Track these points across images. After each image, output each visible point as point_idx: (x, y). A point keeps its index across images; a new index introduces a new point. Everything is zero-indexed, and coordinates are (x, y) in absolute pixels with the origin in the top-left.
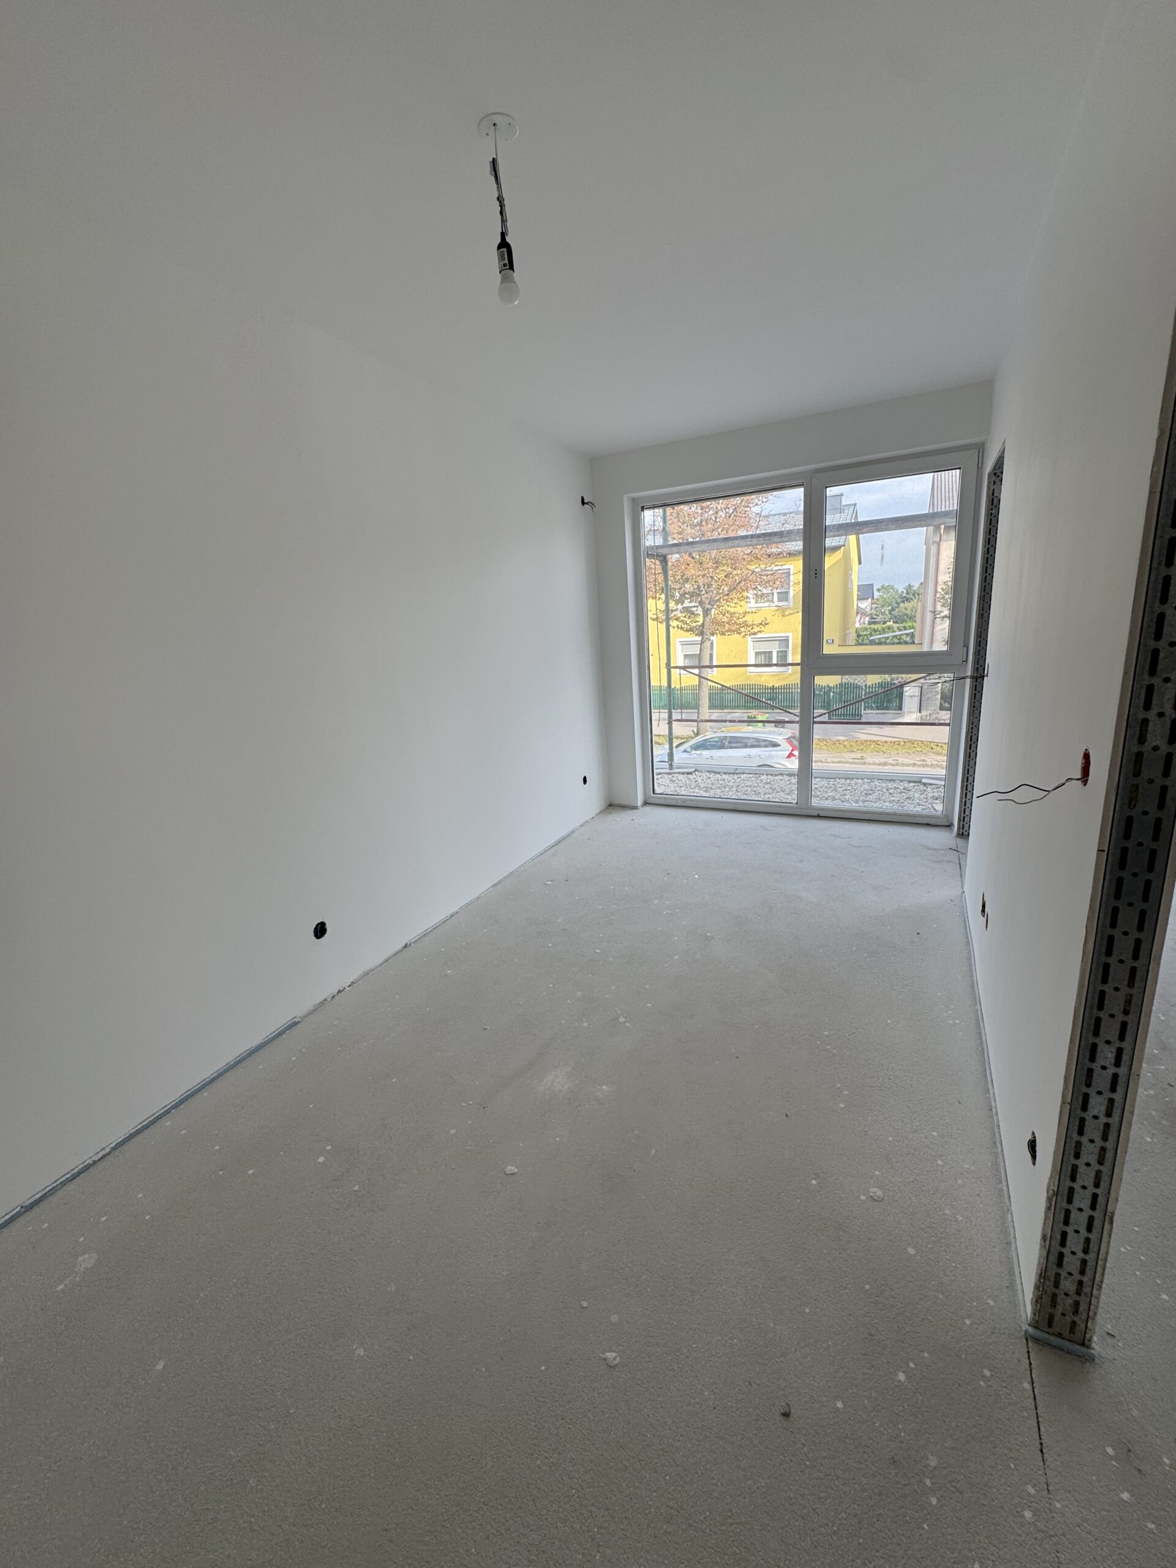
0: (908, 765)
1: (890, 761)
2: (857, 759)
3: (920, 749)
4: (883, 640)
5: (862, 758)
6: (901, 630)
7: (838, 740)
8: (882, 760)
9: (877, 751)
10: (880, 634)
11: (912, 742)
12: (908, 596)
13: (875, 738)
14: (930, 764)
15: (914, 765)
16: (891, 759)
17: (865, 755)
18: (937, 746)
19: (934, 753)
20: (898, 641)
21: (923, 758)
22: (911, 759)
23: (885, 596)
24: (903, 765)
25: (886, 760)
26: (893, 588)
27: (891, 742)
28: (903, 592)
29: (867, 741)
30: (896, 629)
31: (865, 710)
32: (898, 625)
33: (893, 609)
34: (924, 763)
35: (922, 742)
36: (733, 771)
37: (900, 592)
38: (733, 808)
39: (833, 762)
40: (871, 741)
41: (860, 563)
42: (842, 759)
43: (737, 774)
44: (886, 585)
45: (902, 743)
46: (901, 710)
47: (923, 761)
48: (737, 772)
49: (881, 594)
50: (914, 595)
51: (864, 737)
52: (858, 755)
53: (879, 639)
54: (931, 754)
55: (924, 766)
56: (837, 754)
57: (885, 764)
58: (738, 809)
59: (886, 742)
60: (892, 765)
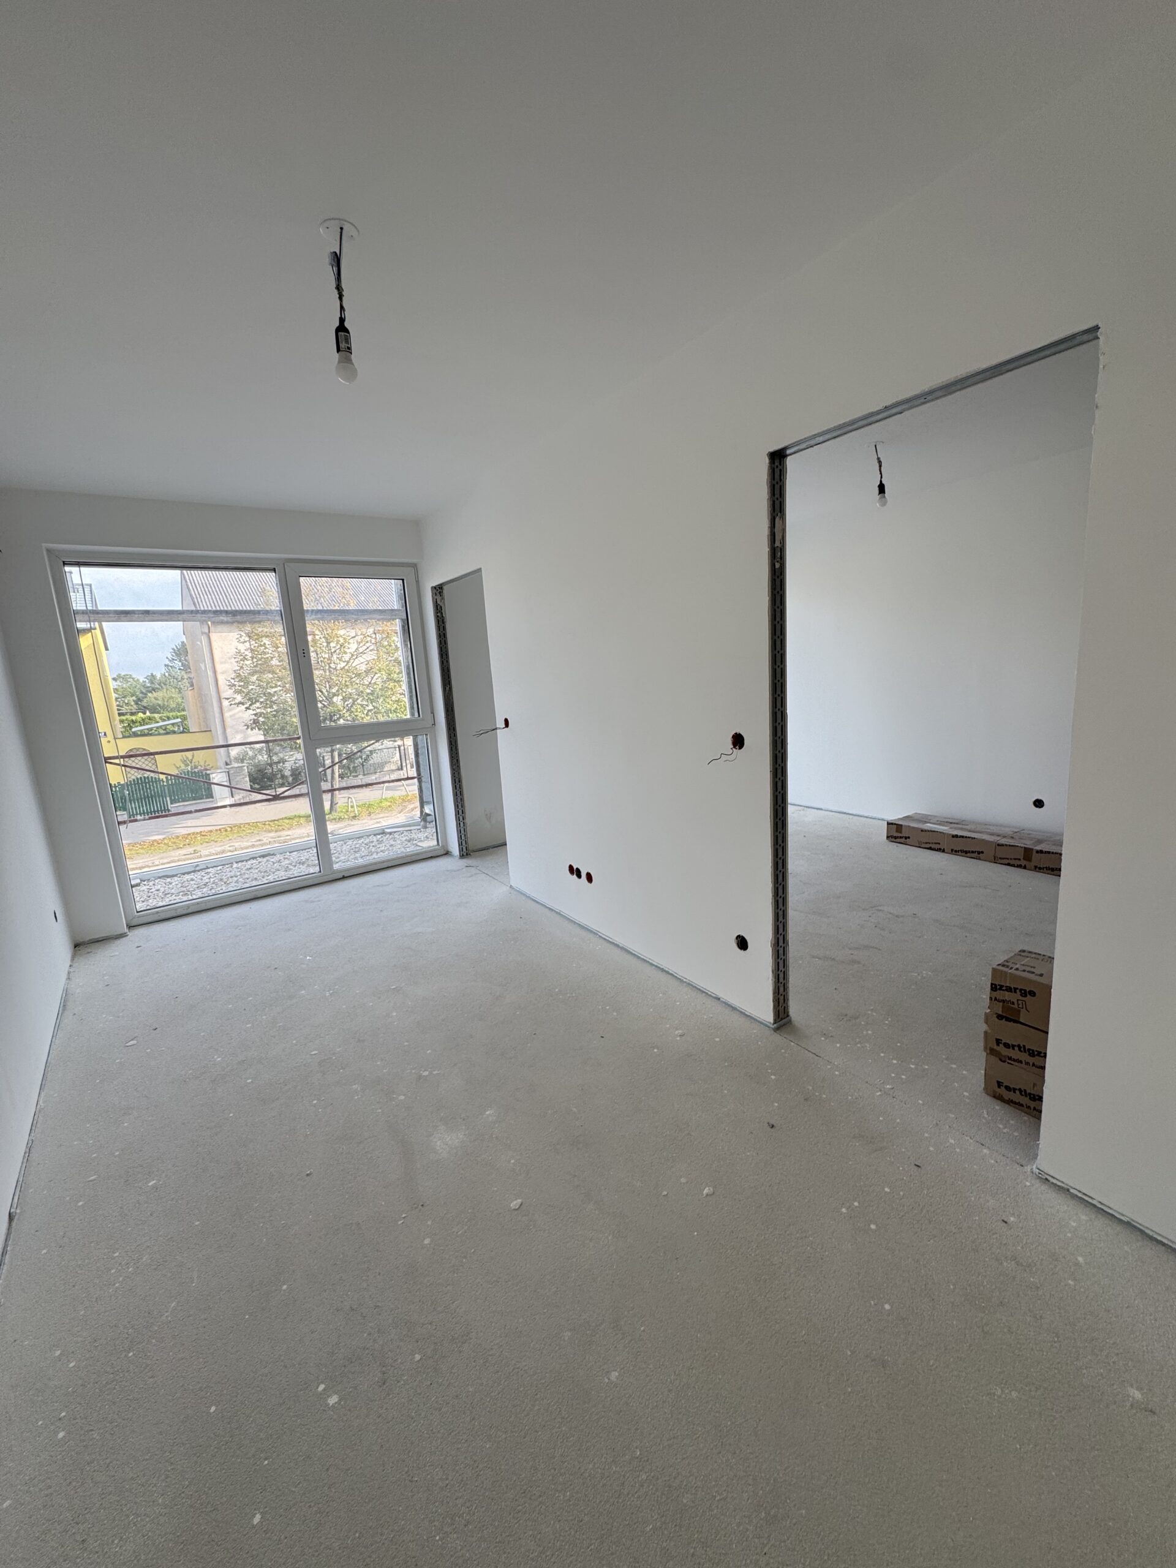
0: (247, 848)
1: (227, 848)
2: (191, 854)
3: (250, 831)
4: (146, 731)
5: (195, 852)
6: (164, 720)
7: (155, 840)
8: (219, 849)
9: (207, 842)
10: (141, 725)
11: (239, 826)
12: (153, 686)
13: (198, 830)
14: (268, 841)
15: (253, 846)
16: (226, 846)
17: (198, 848)
18: (264, 824)
19: (265, 831)
20: (164, 732)
21: (258, 838)
22: (247, 841)
23: (124, 686)
24: (242, 849)
25: (223, 848)
26: (131, 677)
27: (217, 830)
28: (144, 682)
29: (189, 834)
30: (158, 720)
31: (171, 803)
32: (160, 715)
33: (139, 700)
34: (262, 842)
35: (249, 824)
36: (193, 869)
37: (141, 681)
38: (252, 897)
39: (162, 864)
40: (193, 833)
41: (107, 649)
42: (172, 859)
43: (199, 871)
44: (123, 674)
45: (229, 829)
46: (212, 797)
47: (260, 840)
48: (198, 868)
49: (118, 683)
50: (159, 684)
51: (184, 831)
52: (191, 850)
53: (141, 731)
54: (264, 833)
55: (262, 845)
56: (162, 855)
57: (223, 852)
58: (259, 896)
59: (211, 831)
60: (230, 851)
